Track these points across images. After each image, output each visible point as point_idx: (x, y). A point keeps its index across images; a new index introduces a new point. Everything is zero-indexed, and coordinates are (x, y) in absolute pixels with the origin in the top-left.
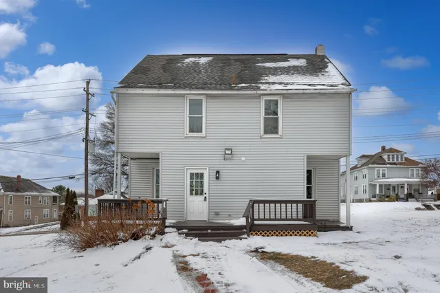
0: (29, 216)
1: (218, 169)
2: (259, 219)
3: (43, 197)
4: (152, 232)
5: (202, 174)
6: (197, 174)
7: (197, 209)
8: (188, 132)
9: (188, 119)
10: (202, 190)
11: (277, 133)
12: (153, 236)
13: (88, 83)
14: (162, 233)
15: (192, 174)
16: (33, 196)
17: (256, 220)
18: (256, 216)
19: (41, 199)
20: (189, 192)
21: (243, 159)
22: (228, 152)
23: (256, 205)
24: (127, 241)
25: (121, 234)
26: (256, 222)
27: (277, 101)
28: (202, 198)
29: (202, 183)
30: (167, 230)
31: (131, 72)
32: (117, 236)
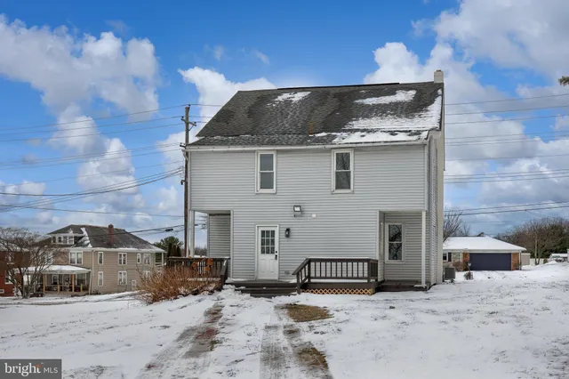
0: (124, 280)
1: (288, 227)
2: (315, 278)
3: (142, 254)
4: (211, 288)
5: (273, 232)
6: (268, 232)
7: (268, 268)
8: (259, 187)
9: (259, 175)
10: (273, 248)
11: (349, 188)
12: (212, 292)
13: (188, 109)
14: (220, 289)
15: (263, 232)
16: (129, 253)
17: (313, 278)
18: (313, 275)
19: (139, 256)
20: (260, 250)
21: (314, 216)
22: (297, 209)
23: (312, 264)
24: (186, 295)
25: (182, 290)
26: (312, 280)
27: (349, 154)
28: (273, 256)
29: (273, 241)
30: (225, 286)
31: (213, 120)
32: (178, 291)
